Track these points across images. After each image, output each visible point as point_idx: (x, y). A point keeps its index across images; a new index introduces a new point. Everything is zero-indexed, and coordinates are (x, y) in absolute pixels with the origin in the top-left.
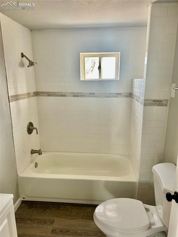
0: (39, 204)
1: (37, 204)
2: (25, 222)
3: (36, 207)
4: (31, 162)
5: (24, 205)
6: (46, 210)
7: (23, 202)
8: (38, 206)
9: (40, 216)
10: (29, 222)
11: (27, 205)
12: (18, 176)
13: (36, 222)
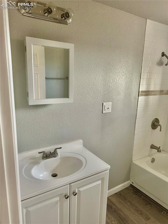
0: (143, 196)
1: (142, 194)
2: (126, 202)
3: (140, 197)
4: (149, 156)
5: (131, 188)
6: (147, 204)
7: (131, 186)
8: (142, 197)
9: (140, 206)
10: (129, 204)
11: (134, 190)
12: (132, 161)
13: (134, 208)
